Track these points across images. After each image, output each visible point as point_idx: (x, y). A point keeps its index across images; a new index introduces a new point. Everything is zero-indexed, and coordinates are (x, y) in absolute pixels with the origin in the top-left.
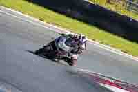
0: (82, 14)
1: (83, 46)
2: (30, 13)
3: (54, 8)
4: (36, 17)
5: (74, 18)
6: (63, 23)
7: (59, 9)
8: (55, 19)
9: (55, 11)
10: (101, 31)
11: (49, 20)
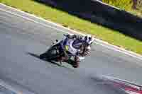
0: (107, 20)
1: (89, 48)
2: (54, 18)
3: (79, 14)
4: (59, 23)
5: (99, 24)
6: (88, 29)
7: (84, 14)
8: (79, 25)
9: (80, 17)
10: (127, 38)
11: (74, 26)
